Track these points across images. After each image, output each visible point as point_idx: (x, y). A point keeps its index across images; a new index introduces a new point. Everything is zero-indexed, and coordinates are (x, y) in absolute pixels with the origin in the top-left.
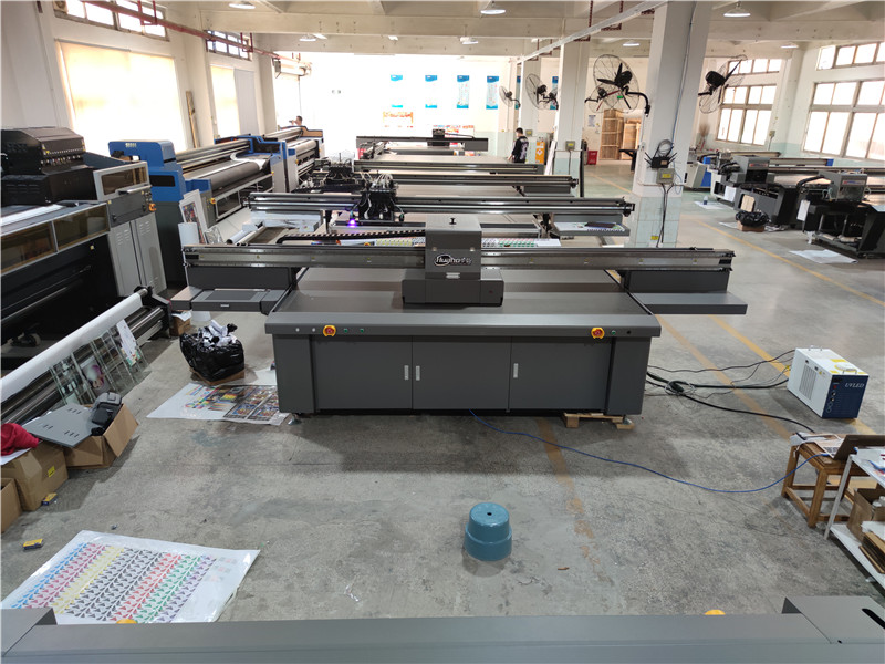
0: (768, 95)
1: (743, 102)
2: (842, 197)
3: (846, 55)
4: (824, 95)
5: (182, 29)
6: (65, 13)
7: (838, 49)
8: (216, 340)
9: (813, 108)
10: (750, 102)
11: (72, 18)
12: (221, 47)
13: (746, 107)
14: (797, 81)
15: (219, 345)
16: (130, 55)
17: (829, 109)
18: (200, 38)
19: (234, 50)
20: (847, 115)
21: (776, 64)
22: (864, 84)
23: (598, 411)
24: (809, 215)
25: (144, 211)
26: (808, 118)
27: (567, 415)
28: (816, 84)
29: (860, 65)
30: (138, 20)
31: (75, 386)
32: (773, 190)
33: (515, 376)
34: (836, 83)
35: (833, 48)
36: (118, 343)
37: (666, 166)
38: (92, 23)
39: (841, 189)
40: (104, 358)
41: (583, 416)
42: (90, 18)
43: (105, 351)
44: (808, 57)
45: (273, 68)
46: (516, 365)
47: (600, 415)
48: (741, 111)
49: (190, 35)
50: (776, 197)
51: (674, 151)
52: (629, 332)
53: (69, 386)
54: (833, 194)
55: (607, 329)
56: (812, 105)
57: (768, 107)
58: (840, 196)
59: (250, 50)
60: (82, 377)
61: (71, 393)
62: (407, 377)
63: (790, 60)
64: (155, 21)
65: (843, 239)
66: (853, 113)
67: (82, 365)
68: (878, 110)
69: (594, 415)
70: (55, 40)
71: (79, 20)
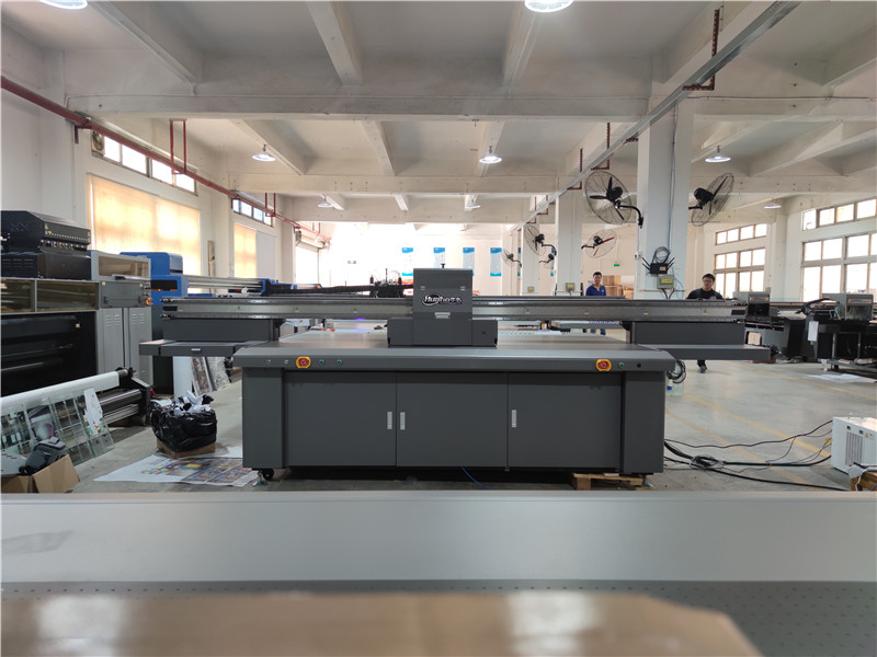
0: (759, 257)
1: (734, 265)
2: (851, 317)
3: (827, 217)
4: (813, 251)
5: (210, 184)
6: (101, 156)
7: (818, 212)
8: (187, 406)
9: (806, 264)
10: (742, 265)
11: (107, 160)
12: (246, 209)
13: (739, 270)
14: (785, 242)
15: (190, 411)
16: (158, 199)
17: (821, 264)
18: (226, 196)
19: (258, 214)
20: (838, 268)
21: (762, 229)
22: (850, 239)
23: (612, 470)
24: (820, 335)
25: (140, 303)
26: (802, 274)
27: (576, 475)
28: (804, 243)
29: (842, 223)
30: (169, 169)
31: (19, 438)
32: (778, 324)
33: (514, 425)
34: (822, 240)
35: (814, 212)
36: (82, 410)
37: (665, 272)
38: (126, 168)
39: (849, 308)
40: (61, 420)
41: (595, 477)
42: (124, 164)
43: (65, 414)
44: (791, 220)
45: (294, 236)
46: (514, 412)
47: (614, 476)
48: (734, 275)
49: (218, 192)
50: (782, 329)
51: (671, 258)
52: (639, 366)
53: (13, 437)
54: (841, 313)
55: (615, 362)
56: (803, 261)
57: (760, 268)
58: (849, 317)
59: (273, 214)
60: (31, 433)
61: (14, 444)
62: (390, 426)
63: (774, 224)
64: (184, 170)
65: (860, 361)
66: (845, 265)
67: (34, 420)
68: (868, 260)
69: (608, 476)
70: (88, 174)
71: (114, 163)
